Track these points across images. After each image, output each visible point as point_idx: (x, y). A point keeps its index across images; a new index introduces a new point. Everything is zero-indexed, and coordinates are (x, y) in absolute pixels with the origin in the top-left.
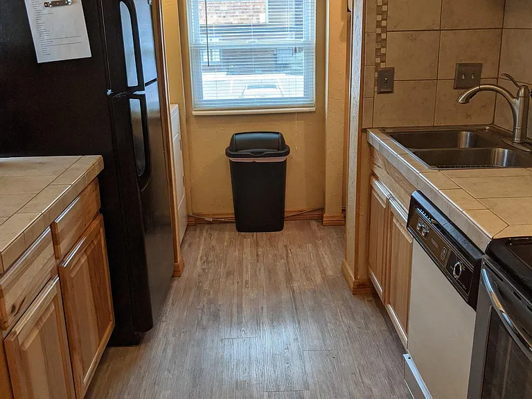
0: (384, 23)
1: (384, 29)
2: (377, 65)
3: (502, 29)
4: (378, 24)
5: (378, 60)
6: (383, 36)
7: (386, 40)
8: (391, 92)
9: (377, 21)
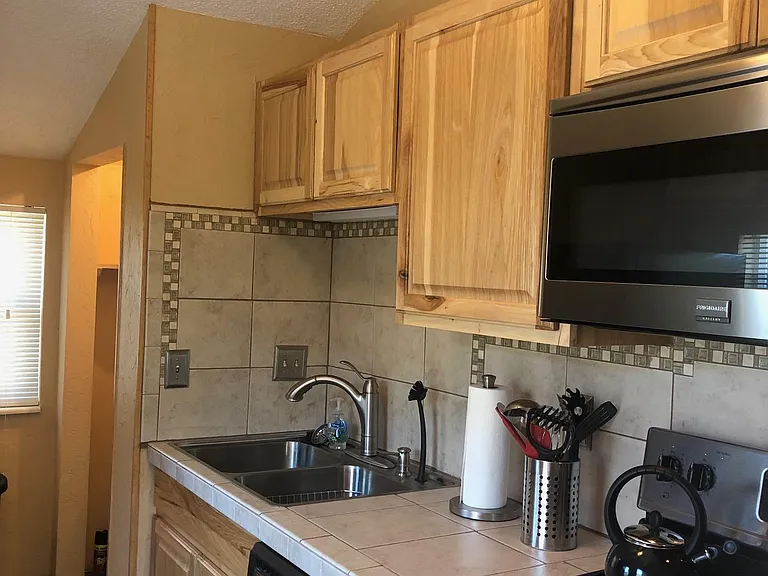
0: (174, 287)
1: (175, 295)
2: (164, 346)
3: (330, 302)
4: (166, 287)
5: (166, 339)
6: (174, 304)
7: (177, 310)
8: (186, 386)
9: (165, 284)
